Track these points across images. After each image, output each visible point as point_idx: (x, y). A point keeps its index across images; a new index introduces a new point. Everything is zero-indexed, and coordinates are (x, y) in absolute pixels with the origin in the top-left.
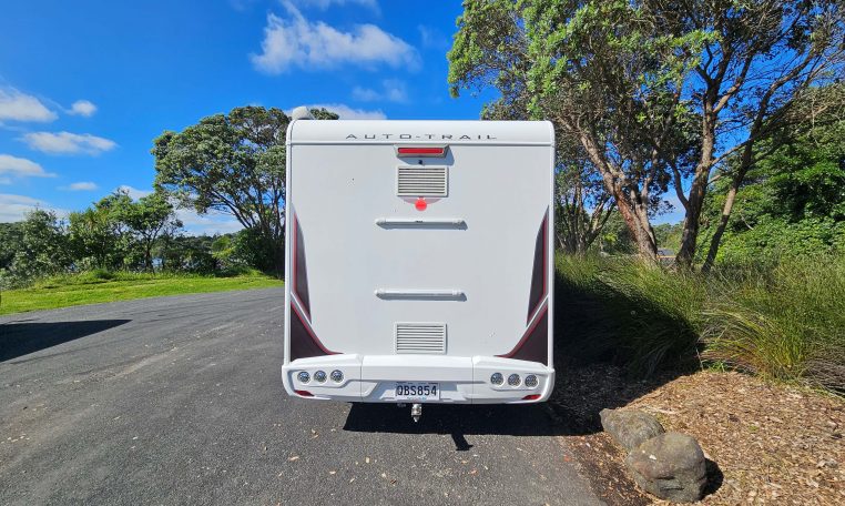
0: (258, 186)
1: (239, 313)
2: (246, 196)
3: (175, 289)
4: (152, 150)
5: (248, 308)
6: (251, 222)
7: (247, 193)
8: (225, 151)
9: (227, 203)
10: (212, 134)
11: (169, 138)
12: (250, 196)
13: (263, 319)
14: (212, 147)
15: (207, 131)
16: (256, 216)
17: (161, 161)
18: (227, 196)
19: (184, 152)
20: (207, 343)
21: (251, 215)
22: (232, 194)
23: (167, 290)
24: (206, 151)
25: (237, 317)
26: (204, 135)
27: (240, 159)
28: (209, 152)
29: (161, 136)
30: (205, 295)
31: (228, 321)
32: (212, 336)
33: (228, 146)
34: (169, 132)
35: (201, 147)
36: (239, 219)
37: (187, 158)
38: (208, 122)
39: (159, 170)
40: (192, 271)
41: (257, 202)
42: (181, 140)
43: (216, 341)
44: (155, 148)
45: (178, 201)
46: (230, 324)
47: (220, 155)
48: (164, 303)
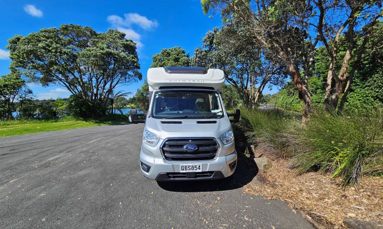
0: (80, 71)
1: (69, 145)
2: (73, 77)
3: (27, 130)
4: (7, 46)
5: (75, 141)
6: (76, 91)
7: (73, 74)
8: (57, 48)
9: (61, 80)
10: (48, 38)
11: (18, 39)
12: (75, 77)
13: (85, 149)
14: (48, 45)
15: (45, 36)
16: (80, 88)
17: (14, 53)
18: (60, 76)
19: (29, 47)
20: (41, 173)
21: (76, 87)
22: (63, 74)
23: (20, 132)
24: (44, 48)
25: (68, 148)
26: (42, 38)
27: (67, 54)
28: (46, 49)
29: (13, 38)
30: (47, 134)
31: (61, 152)
32: (46, 166)
33: (58, 45)
34: (18, 36)
35: (40, 45)
36: (69, 89)
37: (31, 51)
38: (46, 31)
39: (12, 59)
40: (39, 119)
41: (80, 80)
42: (27, 41)
43: (49, 170)
44: (9, 45)
45: (27, 78)
46: (62, 154)
47: (54, 50)
48: (18, 140)
